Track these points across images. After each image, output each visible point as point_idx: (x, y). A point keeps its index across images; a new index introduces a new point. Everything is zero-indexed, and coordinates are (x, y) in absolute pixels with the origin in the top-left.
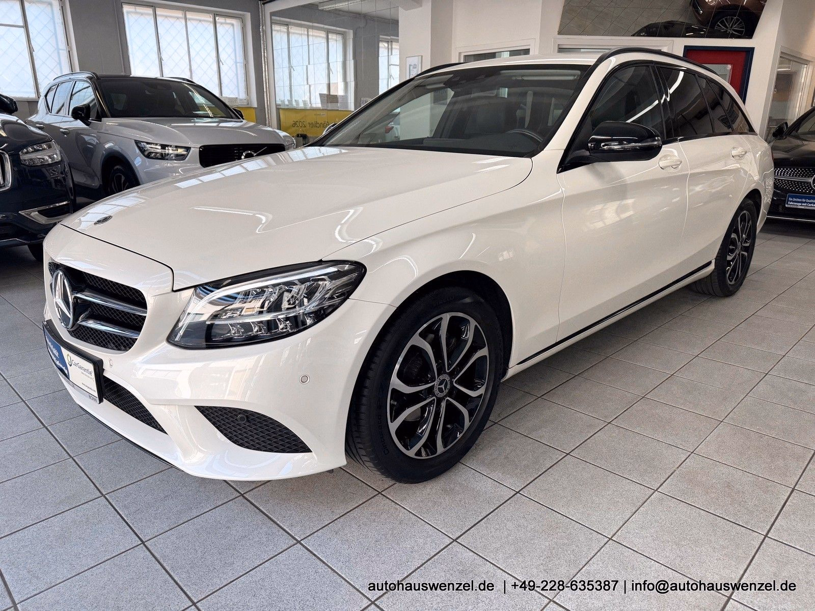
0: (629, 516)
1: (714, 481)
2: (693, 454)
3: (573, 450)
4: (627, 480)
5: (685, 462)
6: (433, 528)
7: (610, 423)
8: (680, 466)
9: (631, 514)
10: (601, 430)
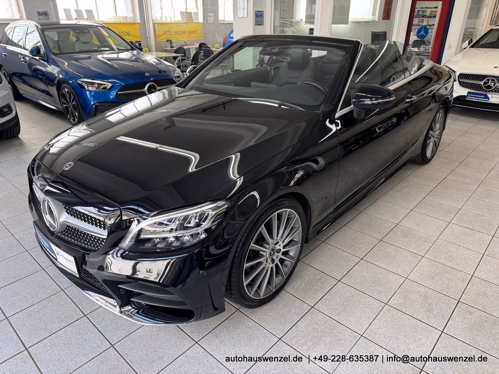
0: (371, 321)
1: (417, 297)
2: (407, 279)
3: (342, 278)
4: (371, 297)
5: (402, 285)
6: (268, 332)
7: (362, 259)
8: (399, 287)
9: (373, 320)
10: (357, 263)
